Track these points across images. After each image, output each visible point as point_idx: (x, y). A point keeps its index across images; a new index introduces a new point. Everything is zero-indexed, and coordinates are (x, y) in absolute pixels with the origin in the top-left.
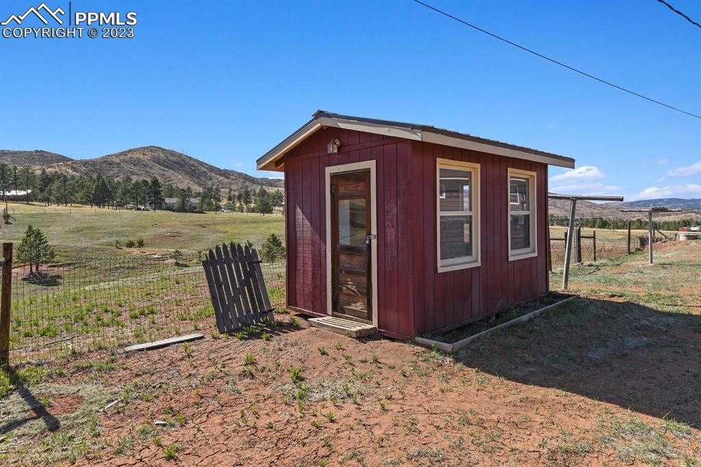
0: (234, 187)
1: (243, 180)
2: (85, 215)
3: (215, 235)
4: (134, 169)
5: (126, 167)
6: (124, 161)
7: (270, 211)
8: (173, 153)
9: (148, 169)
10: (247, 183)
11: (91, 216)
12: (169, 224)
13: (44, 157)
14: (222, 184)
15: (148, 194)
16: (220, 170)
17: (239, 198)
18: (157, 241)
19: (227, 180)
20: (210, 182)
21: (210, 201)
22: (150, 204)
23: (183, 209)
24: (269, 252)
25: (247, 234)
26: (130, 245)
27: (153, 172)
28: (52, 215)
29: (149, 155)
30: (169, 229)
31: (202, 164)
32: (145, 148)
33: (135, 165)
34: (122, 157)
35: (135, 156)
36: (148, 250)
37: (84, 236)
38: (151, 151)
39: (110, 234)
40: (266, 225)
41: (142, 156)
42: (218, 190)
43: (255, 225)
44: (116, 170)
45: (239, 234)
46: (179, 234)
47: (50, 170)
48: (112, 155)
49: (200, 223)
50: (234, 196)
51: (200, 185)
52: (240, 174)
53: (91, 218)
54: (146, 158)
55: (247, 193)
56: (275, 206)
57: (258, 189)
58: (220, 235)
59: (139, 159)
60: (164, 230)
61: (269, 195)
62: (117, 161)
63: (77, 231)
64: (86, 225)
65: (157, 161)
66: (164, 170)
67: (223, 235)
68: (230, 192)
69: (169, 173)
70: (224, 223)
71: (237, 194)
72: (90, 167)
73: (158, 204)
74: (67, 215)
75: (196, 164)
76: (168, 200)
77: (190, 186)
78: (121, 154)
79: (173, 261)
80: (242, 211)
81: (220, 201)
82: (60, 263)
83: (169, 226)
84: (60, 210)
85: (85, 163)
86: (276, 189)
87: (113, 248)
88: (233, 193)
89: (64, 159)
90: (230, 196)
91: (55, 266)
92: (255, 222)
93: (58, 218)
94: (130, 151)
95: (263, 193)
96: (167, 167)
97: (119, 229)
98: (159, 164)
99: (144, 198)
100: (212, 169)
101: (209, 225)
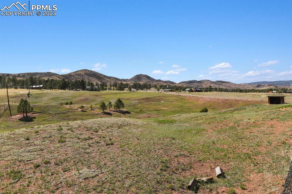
0: (112, 82)
1: (115, 80)
2: (57, 93)
3: (100, 99)
4: (79, 77)
5: (76, 76)
6: (75, 74)
7: (123, 90)
8: (92, 71)
9: (83, 77)
10: (117, 81)
11: (59, 93)
12: (85, 95)
13: (50, 74)
14: (108, 81)
15: (80, 85)
16: (107, 77)
17: (114, 85)
18: (80, 102)
19: (110, 80)
20: (104, 81)
21: (103, 87)
22: (81, 88)
23: (92, 90)
24: (117, 105)
25: (112, 98)
26: (67, 104)
27: (85, 78)
28: (45, 93)
29: (84, 72)
30: (84, 97)
31: (101, 75)
32: (82, 70)
33: (79, 76)
34: (75, 73)
35: (79, 73)
36: (72, 106)
37: (54, 101)
38: (84, 71)
39: (64, 100)
40: (119, 95)
41: (81, 73)
42: (106, 83)
43: (115, 95)
44: (73, 78)
45: (109, 98)
46: (88, 99)
47: (51, 78)
48: (72, 73)
49: (96, 95)
50: (112, 85)
51: (101, 82)
52: (114, 78)
53: (58, 94)
54: (83, 73)
55: (116, 84)
56: (126, 88)
57: (120, 82)
58: (102, 99)
59: (80, 74)
60: (83, 98)
61: (123, 84)
62: (73, 74)
63: (52, 99)
64: (56, 97)
65: (86, 74)
66: (89, 77)
67: (103, 99)
68: (110, 84)
69: (90, 78)
70: (105, 95)
71: (113, 84)
72: (64, 77)
73: (84, 88)
74: (50, 93)
75: (99, 75)
76: (87, 87)
77: (97, 82)
78: (74, 72)
79: (81, 110)
80: (114, 90)
81: (107, 87)
82: (37, 112)
83: (85, 96)
84: (49, 92)
85: (63, 76)
86: (126, 82)
87: (59, 105)
88: (112, 84)
89: (56, 74)
90: (110, 85)
91: (34, 113)
92: (116, 94)
93: (47, 94)
94: (78, 71)
95: (122, 84)
96: (90, 76)
97: (67, 98)
98: (87, 75)
99: (79, 87)
100: (105, 76)
101: (99, 95)
